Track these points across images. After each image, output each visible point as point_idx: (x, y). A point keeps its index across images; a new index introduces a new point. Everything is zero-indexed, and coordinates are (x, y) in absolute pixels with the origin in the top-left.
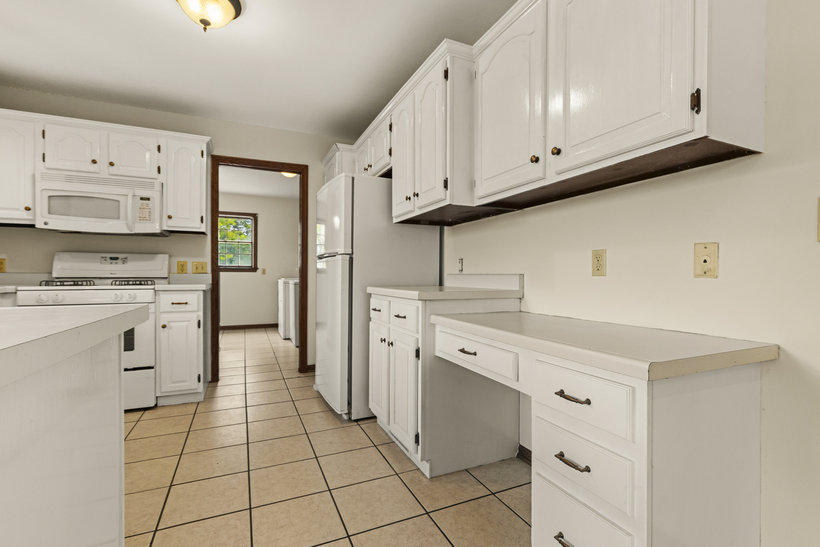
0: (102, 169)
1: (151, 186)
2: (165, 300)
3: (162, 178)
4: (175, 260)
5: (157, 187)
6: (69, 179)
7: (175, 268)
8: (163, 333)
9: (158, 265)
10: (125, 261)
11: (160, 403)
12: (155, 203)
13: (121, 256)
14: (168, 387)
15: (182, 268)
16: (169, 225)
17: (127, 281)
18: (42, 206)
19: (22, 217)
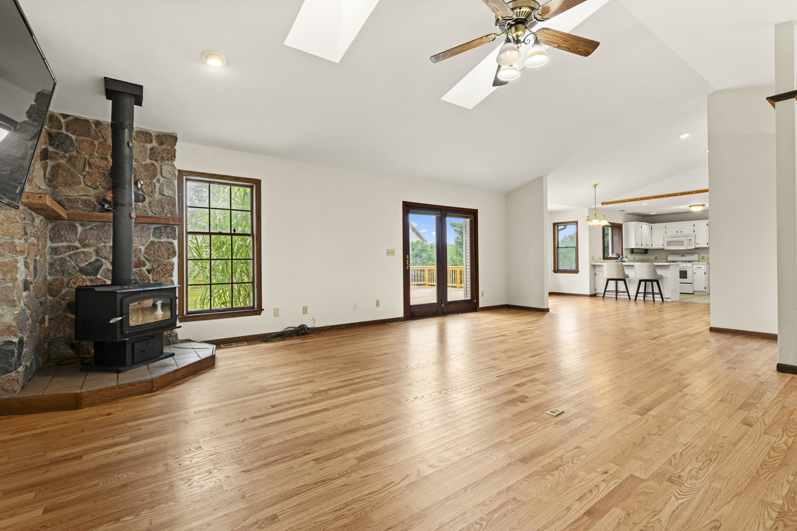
0: (679, 233)
1: (692, 236)
2: (695, 266)
3: (695, 233)
4: (701, 256)
5: (693, 236)
6: (671, 237)
7: (701, 258)
8: (695, 275)
9: (695, 257)
10: (685, 256)
11: (694, 293)
12: (693, 241)
13: (685, 255)
14: (696, 289)
15: (703, 258)
16: (697, 246)
17: (686, 262)
18: (666, 244)
19: (661, 247)
